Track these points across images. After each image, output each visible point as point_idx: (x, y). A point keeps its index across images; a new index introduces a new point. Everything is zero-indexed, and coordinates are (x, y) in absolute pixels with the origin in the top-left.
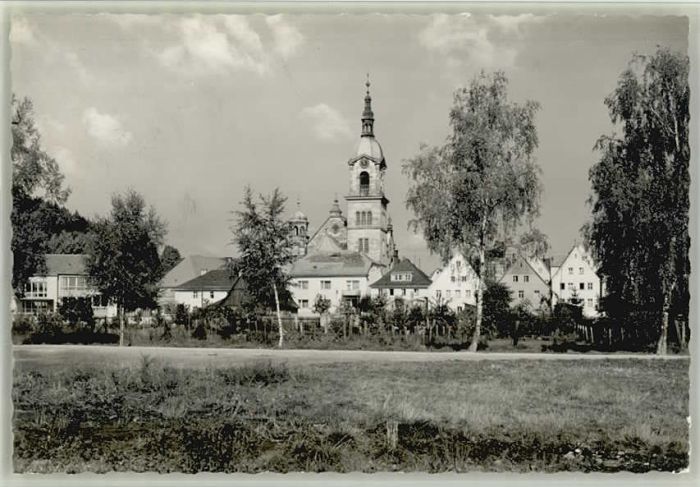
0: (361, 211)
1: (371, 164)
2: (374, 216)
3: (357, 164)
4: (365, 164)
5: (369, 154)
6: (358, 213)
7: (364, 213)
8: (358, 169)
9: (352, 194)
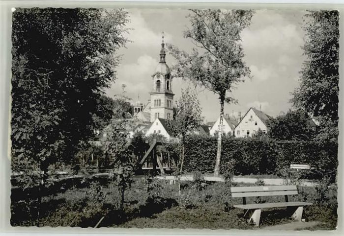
0: (156, 99)
1: (161, 76)
2: (162, 101)
3: (155, 76)
4: (158, 77)
5: (160, 72)
6: (155, 100)
7: (157, 100)
8: (156, 79)
9: (153, 91)
